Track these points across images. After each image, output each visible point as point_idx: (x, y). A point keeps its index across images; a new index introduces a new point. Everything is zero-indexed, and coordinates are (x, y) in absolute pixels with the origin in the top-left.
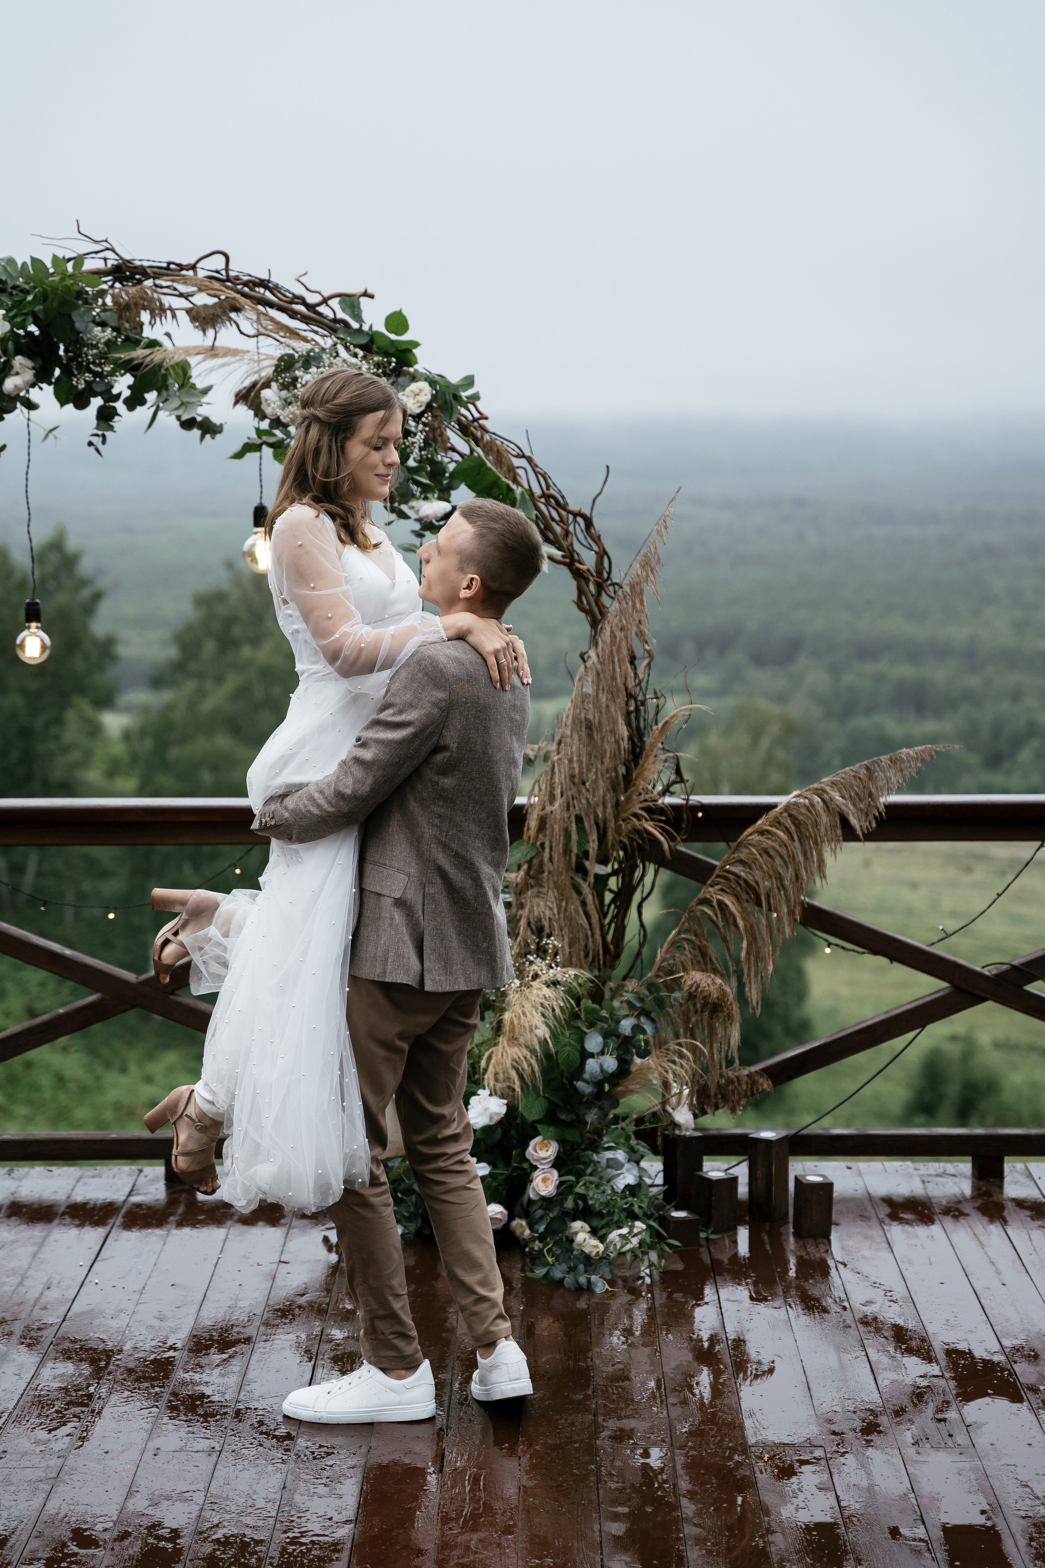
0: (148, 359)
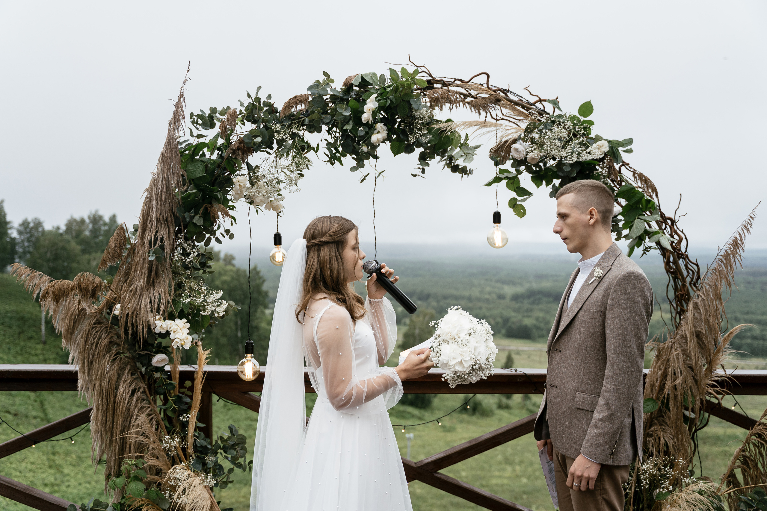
0: (449, 128)
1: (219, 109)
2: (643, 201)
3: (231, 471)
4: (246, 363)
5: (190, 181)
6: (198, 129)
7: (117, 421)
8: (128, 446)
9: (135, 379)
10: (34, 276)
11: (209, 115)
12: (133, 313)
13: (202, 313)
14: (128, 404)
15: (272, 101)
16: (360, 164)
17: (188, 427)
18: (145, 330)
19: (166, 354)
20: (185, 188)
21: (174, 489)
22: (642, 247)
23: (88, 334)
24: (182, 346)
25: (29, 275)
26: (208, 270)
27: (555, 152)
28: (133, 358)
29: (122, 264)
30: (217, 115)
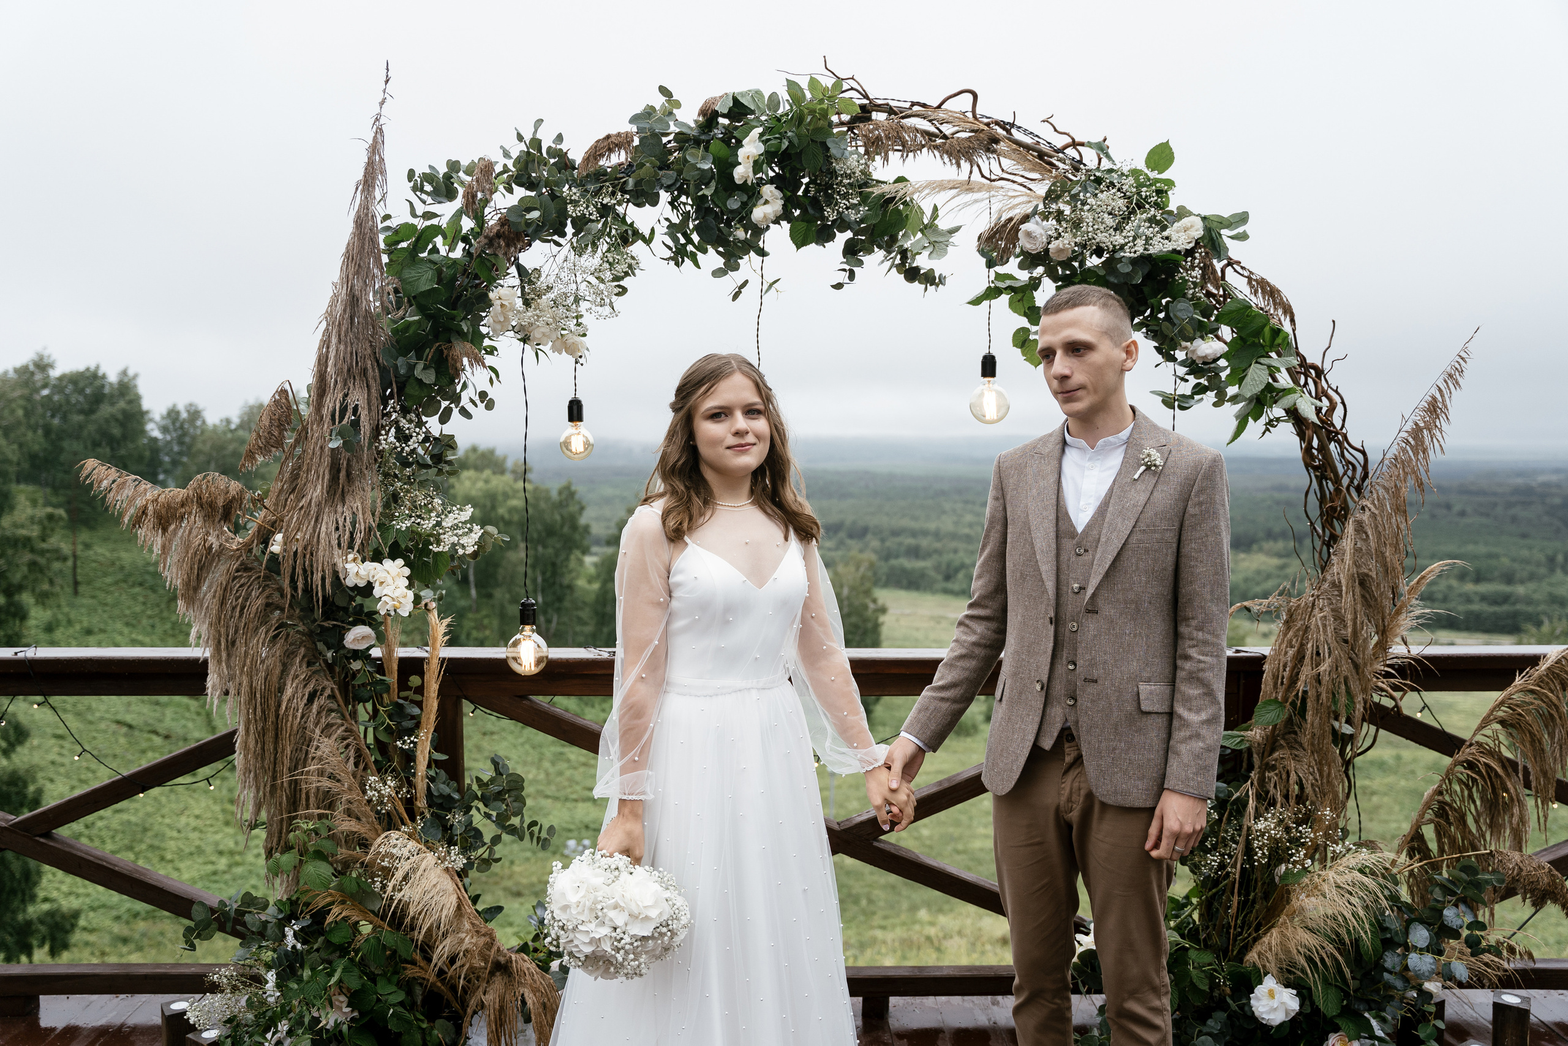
0: (900, 194)
1: (465, 162)
2: (1267, 330)
3: (496, 840)
4: (523, 643)
5: (409, 301)
6: (424, 202)
7: (283, 752)
8: (304, 796)
9: (314, 672)
10: (124, 483)
11: (445, 174)
12: (305, 548)
13: (434, 548)
14: (302, 718)
15: (564, 147)
16: (731, 264)
17: (414, 761)
18: (328, 582)
19: (370, 625)
20: (401, 313)
21: (388, 873)
22: (1263, 420)
23: (225, 589)
24: (395, 611)
25: (114, 481)
26: (447, 468)
27: (1101, 237)
28: (310, 634)
29: (287, 459)
30: (461, 174)
